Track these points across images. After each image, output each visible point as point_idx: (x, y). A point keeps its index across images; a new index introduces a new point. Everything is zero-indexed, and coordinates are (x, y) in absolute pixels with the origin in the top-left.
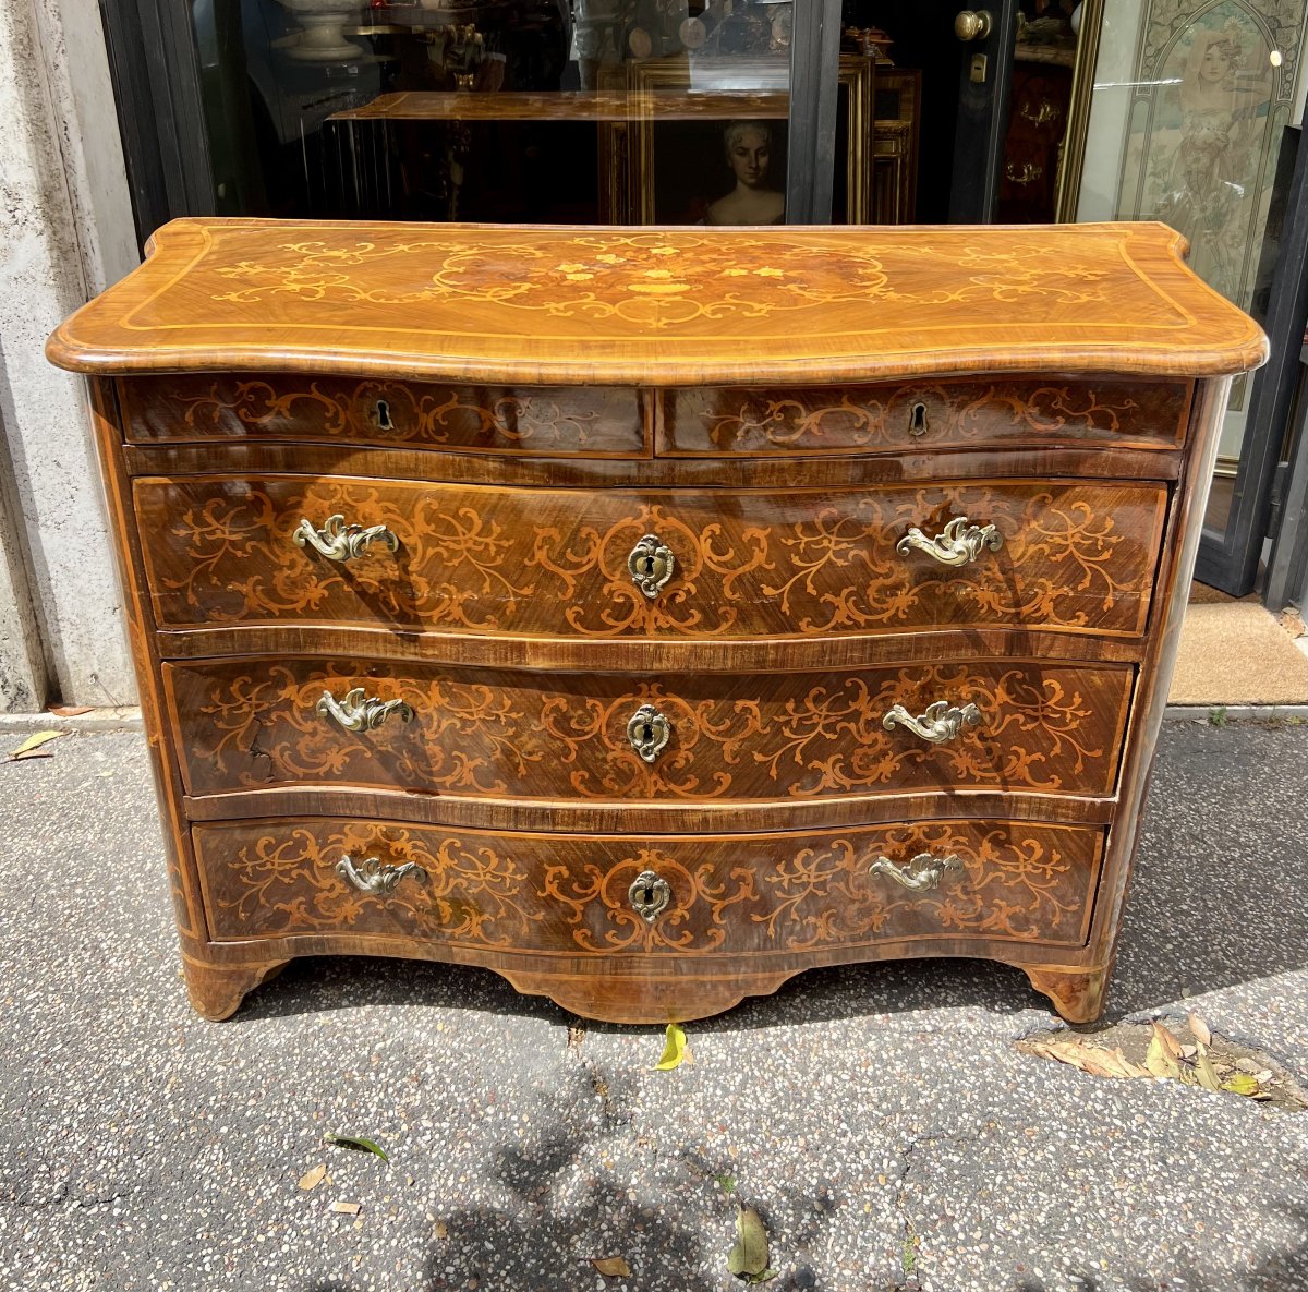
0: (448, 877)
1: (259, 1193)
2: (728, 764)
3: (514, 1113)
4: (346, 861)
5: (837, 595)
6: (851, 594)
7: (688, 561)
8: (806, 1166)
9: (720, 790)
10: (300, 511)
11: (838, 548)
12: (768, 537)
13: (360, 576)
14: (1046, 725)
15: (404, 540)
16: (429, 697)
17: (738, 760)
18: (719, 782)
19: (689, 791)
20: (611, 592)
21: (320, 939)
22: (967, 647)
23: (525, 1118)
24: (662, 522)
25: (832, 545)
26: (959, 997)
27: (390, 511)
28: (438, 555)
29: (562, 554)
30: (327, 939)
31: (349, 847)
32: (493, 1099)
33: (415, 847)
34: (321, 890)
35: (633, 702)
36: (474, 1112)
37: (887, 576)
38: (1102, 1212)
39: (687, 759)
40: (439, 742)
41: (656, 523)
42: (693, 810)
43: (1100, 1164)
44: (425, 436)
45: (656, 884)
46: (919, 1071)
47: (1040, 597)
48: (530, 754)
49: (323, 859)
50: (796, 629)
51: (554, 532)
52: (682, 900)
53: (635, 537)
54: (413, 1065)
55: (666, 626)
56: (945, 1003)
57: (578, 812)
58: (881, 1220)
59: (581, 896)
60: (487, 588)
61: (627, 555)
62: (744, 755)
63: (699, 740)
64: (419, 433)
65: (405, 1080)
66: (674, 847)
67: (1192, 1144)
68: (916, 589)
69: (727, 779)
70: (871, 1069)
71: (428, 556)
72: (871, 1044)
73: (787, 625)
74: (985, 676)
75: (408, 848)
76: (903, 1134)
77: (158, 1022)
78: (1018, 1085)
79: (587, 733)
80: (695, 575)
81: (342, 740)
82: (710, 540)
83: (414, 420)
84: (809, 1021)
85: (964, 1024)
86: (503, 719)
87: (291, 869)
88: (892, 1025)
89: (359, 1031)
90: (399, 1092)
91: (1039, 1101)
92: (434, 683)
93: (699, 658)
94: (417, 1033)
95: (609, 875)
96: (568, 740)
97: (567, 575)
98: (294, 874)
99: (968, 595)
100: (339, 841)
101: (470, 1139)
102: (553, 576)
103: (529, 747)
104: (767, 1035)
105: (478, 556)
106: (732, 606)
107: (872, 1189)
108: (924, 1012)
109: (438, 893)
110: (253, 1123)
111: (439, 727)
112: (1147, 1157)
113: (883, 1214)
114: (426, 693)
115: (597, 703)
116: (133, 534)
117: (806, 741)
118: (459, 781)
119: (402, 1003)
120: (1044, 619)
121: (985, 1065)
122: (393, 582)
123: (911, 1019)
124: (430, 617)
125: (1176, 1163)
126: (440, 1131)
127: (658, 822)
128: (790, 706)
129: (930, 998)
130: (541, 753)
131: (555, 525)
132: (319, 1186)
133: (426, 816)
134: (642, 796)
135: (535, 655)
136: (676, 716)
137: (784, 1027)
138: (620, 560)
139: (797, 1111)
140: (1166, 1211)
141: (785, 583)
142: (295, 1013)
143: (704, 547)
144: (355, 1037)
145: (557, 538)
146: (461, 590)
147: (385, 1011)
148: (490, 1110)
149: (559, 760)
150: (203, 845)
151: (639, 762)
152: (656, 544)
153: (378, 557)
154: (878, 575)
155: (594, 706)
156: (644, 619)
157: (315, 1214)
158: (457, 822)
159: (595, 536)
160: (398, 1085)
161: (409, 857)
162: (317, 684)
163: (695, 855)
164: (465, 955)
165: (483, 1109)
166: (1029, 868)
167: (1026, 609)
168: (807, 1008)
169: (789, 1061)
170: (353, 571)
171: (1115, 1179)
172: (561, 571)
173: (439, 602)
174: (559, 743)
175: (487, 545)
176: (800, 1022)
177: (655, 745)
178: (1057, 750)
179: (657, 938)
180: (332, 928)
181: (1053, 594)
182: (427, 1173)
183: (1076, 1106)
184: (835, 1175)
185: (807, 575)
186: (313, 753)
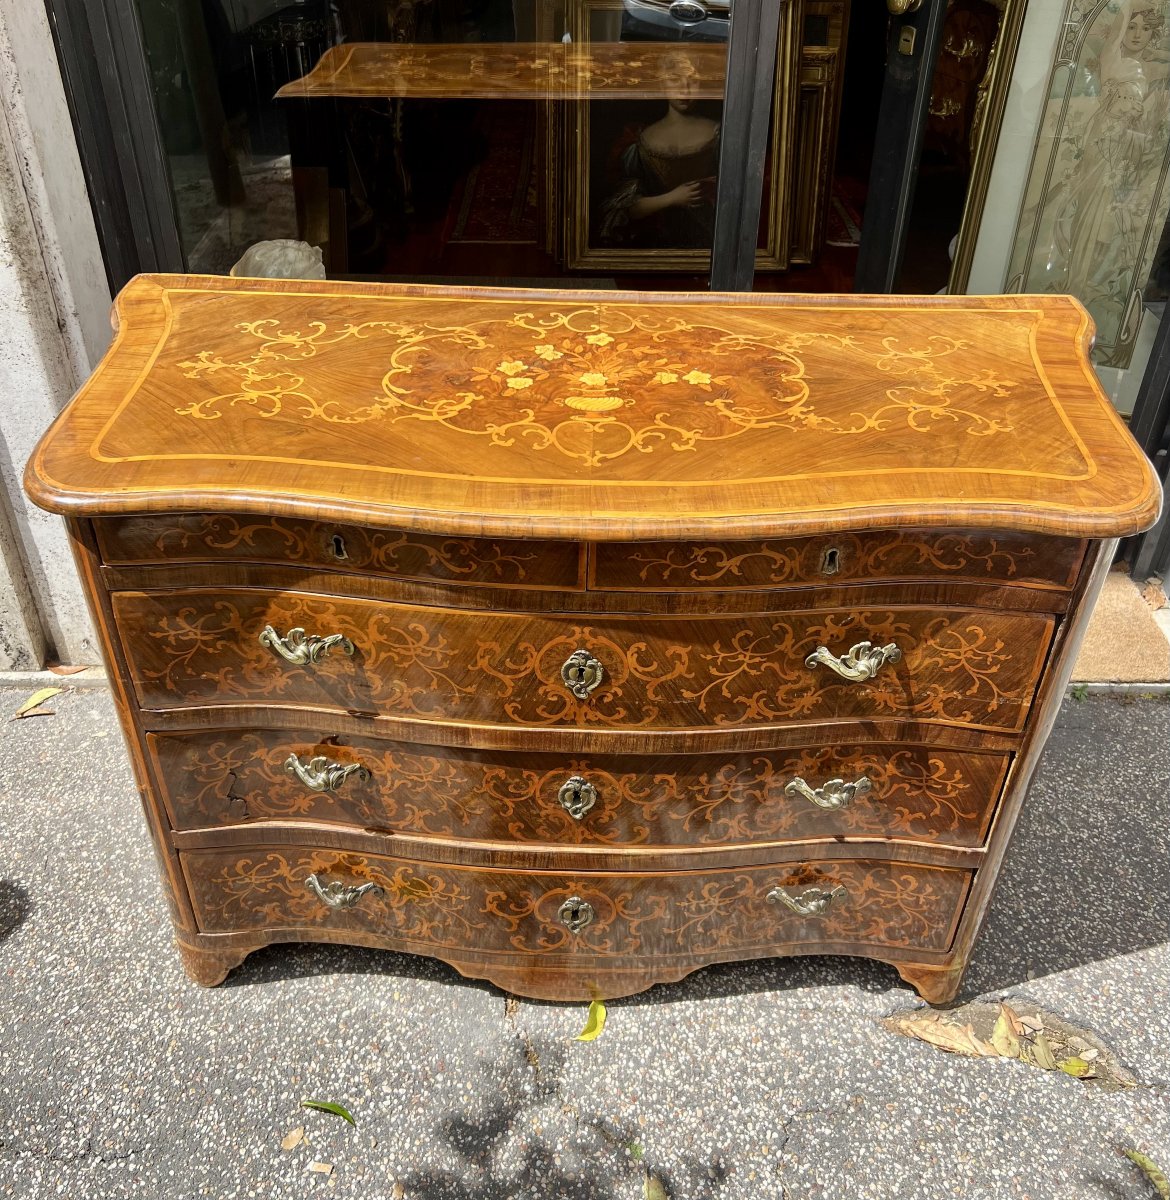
0: (402, 894)
1: (249, 1152)
2: (647, 821)
3: (459, 1081)
4: (313, 878)
5: (749, 697)
6: (761, 696)
7: (616, 670)
8: (703, 1136)
9: (639, 839)
10: (264, 618)
11: (751, 662)
12: (688, 653)
13: (321, 670)
14: (928, 793)
15: (359, 646)
16: (383, 763)
17: (655, 818)
18: (639, 834)
19: (613, 840)
20: (546, 693)
21: (294, 931)
22: (864, 735)
23: (469, 1086)
24: (594, 641)
25: (747, 660)
26: (837, 977)
27: (346, 622)
28: (390, 658)
29: (502, 663)
30: (299, 931)
31: (316, 867)
32: (443, 1067)
33: (373, 871)
34: (293, 898)
35: (565, 774)
36: (427, 1079)
37: (795, 682)
38: (946, 1184)
39: (610, 816)
41: (587, 641)
42: (615, 855)
43: (946, 1138)
44: (377, 566)
45: (582, 907)
46: (800, 1047)
47: (931, 698)
48: (473, 809)
49: (293, 876)
50: (710, 723)
51: (495, 646)
52: (604, 918)
53: (569, 651)
54: (374, 1033)
55: (594, 719)
56: (825, 982)
57: (515, 853)
58: (763, 1188)
59: (517, 913)
60: (434, 686)
61: (560, 665)
62: (661, 814)
63: (622, 803)
64: (371, 563)
65: (368, 1047)
66: (597, 880)
67: (1025, 1122)
68: (821, 692)
69: (645, 831)
70: (760, 1044)
71: (381, 659)
72: (761, 1020)
73: (702, 720)
74: (877, 755)
75: (367, 870)
76: (784, 1107)
77: (158, 987)
78: (883, 1062)
79: (523, 796)
80: (621, 682)
82: (636, 655)
83: (367, 552)
84: (709, 997)
85: (841, 1002)
86: (449, 783)
87: (266, 883)
88: (779, 1002)
89: (328, 999)
90: (364, 1058)
91: (900, 1078)
92: (388, 753)
93: (624, 744)
94: (377, 1002)
95: (541, 899)
96: (506, 800)
97: (507, 679)
98: (269, 886)
99: (867, 695)
100: (307, 863)
101: (423, 1105)
102: (494, 678)
103: (472, 803)
104: (673, 1010)
105: (426, 661)
106: (654, 705)
107: (756, 1159)
108: (807, 990)
109: (394, 905)
110: (242, 1086)
111: (392, 785)
112: (987, 1133)
113: (765, 1182)
114: (380, 759)
115: (532, 774)
116: (115, 636)
117: (715, 804)
118: (411, 825)
119: (364, 972)
120: (935, 714)
121: (856, 1042)
122: (350, 676)
123: (796, 996)
124: (384, 705)
125: (1011, 1138)
126: (398, 1097)
127: (586, 861)
128: (704, 779)
129: (812, 977)
130: (482, 809)
131: (496, 639)
132: (299, 1146)
133: (382, 850)
134: (571, 841)
135: (477, 739)
136: (602, 785)
137: (688, 1002)
138: (554, 668)
139: (697, 1084)
140: (999, 1184)
141: (703, 688)
142: (273, 980)
143: (631, 660)
144: (325, 1004)
145: (498, 650)
146: (411, 686)
147: (350, 979)
148: (440, 1077)
149: (498, 814)
150: (190, 865)
151: (568, 818)
152: (587, 658)
153: (336, 657)
154: (786, 682)
155: (529, 776)
156: (575, 714)
157: (295, 1173)
158: (409, 856)
160: (362, 1052)
161: (368, 877)
162: (284, 748)
163: (616, 886)
164: (417, 947)
165: (434, 1076)
166: (905, 896)
167: (918, 707)
168: (707, 984)
169: (691, 1035)
171: (959, 1153)
172: (501, 676)
173: (391, 694)
174: (498, 802)
175: (434, 653)
176: (702, 998)
177: (583, 807)
178: (937, 811)
179: (582, 944)
180: (303, 923)
181: (942, 696)
182: (388, 1136)
183: (930, 1083)
184: (726, 1144)
185: (723, 682)
186: (282, 798)
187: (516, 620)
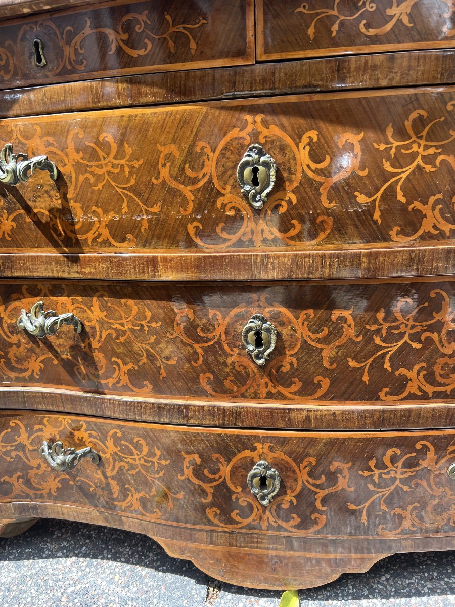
0: (115, 461)
2: (327, 369)
4: (45, 446)
5: (425, 203)
6: (437, 202)
7: (289, 170)
9: (320, 393)
11: (426, 153)
12: (362, 141)
13: (35, 207)
15: (61, 170)
16: (92, 311)
17: (335, 365)
18: (319, 386)
19: (294, 393)
20: (224, 206)
21: (35, 506)
24: (265, 132)
25: (421, 150)
27: (50, 144)
28: (87, 179)
29: (182, 170)
30: (40, 506)
31: (48, 435)
33: (90, 436)
34: (32, 468)
35: (247, 312)
39: (291, 364)
40: (101, 349)
41: (259, 133)
42: (297, 410)
44: (69, 68)
45: (269, 472)
48: (168, 359)
49: (31, 444)
50: (387, 239)
51: (173, 148)
52: (291, 488)
53: (241, 149)
55: (271, 237)
57: (206, 408)
59: (210, 481)
60: (125, 209)
61: (235, 167)
62: (340, 360)
63: (301, 347)
64: (64, 67)
66: (283, 441)
69: (326, 383)
71: (80, 183)
73: (379, 234)
75: (87, 439)
79: (210, 340)
80: (295, 184)
81: (38, 350)
82: (308, 148)
83: (60, 53)
84: (394, 596)
86: (146, 328)
87: (10, 451)
92: (95, 299)
93: (299, 267)
94: (99, 582)
95: (232, 463)
96: (196, 346)
97: (187, 191)
98: (13, 454)
100: (41, 430)
102: (176, 190)
103: (167, 352)
105: (116, 178)
106: (329, 216)
109: (109, 474)
111: (101, 337)
114: (89, 308)
115: (218, 313)
117: (394, 349)
118: (118, 382)
122: (58, 210)
124: (86, 240)
127: (269, 421)
128: (380, 315)
130: (176, 358)
131: (174, 141)
133: (96, 411)
134: (256, 397)
135: (166, 268)
136: (282, 324)
137: (374, 601)
138: (230, 172)
141: (377, 190)
143: (303, 155)
145: (177, 154)
146: (106, 212)
149: (190, 363)
151: (252, 366)
152: (261, 153)
153: (46, 188)
155: (215, 315)
156: (252, 232)
158: (117, 416)
159: (208, 150)
161: (87, 444)
162: (17, 304)
163: (300, 449)
164: (131, 524)
168: (391, 585)
170: (30, 204)
172: (181, 187)
173: (91, 224)
174: (189, 348)
175: (122, 167)
176: (387, 597)
177: (265, 351)
179: (271, 519)
180: (42, 497)
185: (397, 182)
186: (19, 360)
187: (192, 113)
